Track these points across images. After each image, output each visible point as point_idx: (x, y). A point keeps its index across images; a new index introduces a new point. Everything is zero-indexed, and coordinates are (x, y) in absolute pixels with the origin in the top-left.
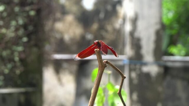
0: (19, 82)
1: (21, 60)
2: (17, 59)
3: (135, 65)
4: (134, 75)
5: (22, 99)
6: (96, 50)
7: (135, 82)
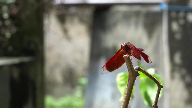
0: (10, 49)
1: (12, 17)
2: (6, 15)
3: (178, 12)
4: (175, 26)
5: (16, 74)
6: (126, 57)
7: (178, 36)
